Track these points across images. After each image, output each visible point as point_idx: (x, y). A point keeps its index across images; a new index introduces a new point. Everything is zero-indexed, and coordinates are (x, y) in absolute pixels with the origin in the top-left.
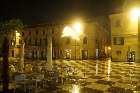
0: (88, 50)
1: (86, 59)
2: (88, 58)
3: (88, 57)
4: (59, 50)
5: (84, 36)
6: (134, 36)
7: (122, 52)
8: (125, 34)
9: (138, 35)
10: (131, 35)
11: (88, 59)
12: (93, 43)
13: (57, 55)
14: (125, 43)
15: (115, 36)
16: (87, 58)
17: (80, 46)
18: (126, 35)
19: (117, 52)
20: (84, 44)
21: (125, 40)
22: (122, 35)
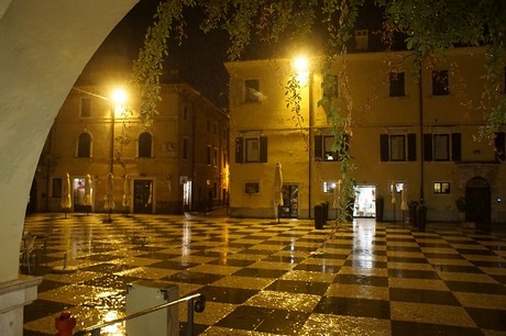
0: (154, 179)
1: (148, 211)
2: (154, 207)
3: (154, 203)
4: (48, 180)
5: (143, 131)
6: (295, 137)
7: (261, 186)
8: (271, 127)
9: (307, 133)
10: (288, 132)
11: (154, 211)
12: (173, 154)
13: (43, 195)
14: (270, 158)
15: (242, 132)
16: (150, 205)
17: (127, 166)
18: (275, 130)
19: (248, 185)
20: (141, 159)
21: (270, 148)
22: (262, 131)
